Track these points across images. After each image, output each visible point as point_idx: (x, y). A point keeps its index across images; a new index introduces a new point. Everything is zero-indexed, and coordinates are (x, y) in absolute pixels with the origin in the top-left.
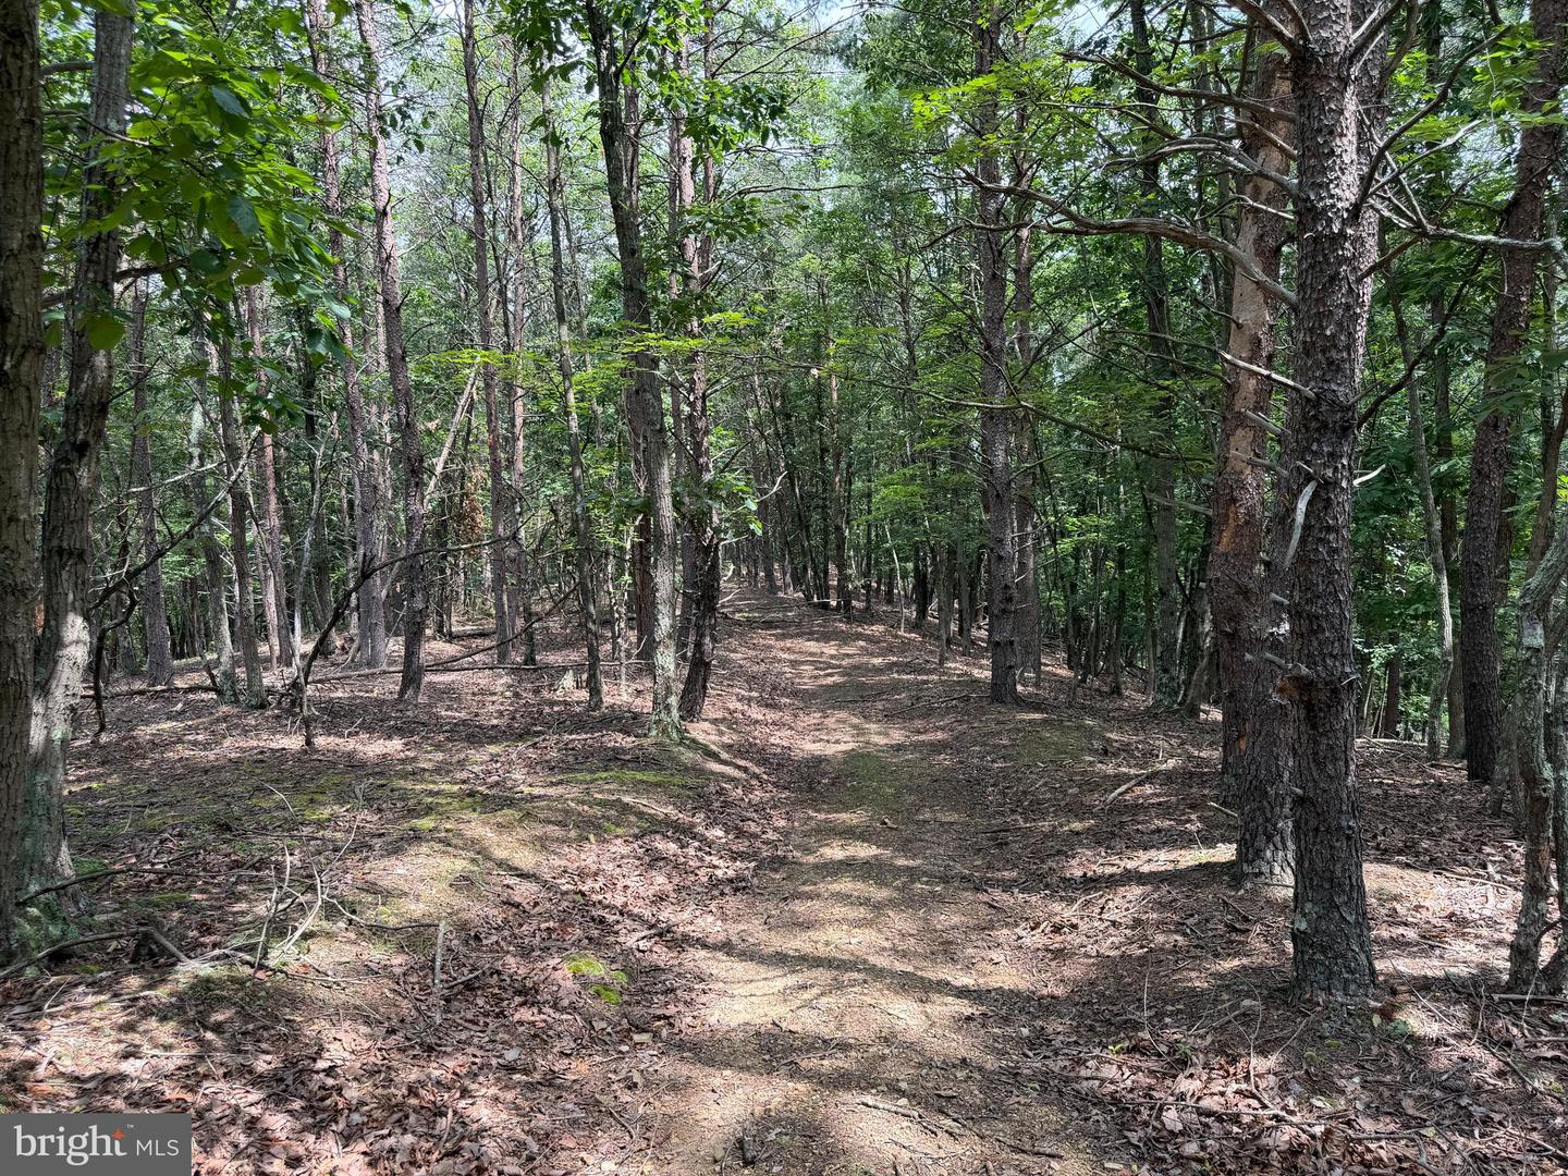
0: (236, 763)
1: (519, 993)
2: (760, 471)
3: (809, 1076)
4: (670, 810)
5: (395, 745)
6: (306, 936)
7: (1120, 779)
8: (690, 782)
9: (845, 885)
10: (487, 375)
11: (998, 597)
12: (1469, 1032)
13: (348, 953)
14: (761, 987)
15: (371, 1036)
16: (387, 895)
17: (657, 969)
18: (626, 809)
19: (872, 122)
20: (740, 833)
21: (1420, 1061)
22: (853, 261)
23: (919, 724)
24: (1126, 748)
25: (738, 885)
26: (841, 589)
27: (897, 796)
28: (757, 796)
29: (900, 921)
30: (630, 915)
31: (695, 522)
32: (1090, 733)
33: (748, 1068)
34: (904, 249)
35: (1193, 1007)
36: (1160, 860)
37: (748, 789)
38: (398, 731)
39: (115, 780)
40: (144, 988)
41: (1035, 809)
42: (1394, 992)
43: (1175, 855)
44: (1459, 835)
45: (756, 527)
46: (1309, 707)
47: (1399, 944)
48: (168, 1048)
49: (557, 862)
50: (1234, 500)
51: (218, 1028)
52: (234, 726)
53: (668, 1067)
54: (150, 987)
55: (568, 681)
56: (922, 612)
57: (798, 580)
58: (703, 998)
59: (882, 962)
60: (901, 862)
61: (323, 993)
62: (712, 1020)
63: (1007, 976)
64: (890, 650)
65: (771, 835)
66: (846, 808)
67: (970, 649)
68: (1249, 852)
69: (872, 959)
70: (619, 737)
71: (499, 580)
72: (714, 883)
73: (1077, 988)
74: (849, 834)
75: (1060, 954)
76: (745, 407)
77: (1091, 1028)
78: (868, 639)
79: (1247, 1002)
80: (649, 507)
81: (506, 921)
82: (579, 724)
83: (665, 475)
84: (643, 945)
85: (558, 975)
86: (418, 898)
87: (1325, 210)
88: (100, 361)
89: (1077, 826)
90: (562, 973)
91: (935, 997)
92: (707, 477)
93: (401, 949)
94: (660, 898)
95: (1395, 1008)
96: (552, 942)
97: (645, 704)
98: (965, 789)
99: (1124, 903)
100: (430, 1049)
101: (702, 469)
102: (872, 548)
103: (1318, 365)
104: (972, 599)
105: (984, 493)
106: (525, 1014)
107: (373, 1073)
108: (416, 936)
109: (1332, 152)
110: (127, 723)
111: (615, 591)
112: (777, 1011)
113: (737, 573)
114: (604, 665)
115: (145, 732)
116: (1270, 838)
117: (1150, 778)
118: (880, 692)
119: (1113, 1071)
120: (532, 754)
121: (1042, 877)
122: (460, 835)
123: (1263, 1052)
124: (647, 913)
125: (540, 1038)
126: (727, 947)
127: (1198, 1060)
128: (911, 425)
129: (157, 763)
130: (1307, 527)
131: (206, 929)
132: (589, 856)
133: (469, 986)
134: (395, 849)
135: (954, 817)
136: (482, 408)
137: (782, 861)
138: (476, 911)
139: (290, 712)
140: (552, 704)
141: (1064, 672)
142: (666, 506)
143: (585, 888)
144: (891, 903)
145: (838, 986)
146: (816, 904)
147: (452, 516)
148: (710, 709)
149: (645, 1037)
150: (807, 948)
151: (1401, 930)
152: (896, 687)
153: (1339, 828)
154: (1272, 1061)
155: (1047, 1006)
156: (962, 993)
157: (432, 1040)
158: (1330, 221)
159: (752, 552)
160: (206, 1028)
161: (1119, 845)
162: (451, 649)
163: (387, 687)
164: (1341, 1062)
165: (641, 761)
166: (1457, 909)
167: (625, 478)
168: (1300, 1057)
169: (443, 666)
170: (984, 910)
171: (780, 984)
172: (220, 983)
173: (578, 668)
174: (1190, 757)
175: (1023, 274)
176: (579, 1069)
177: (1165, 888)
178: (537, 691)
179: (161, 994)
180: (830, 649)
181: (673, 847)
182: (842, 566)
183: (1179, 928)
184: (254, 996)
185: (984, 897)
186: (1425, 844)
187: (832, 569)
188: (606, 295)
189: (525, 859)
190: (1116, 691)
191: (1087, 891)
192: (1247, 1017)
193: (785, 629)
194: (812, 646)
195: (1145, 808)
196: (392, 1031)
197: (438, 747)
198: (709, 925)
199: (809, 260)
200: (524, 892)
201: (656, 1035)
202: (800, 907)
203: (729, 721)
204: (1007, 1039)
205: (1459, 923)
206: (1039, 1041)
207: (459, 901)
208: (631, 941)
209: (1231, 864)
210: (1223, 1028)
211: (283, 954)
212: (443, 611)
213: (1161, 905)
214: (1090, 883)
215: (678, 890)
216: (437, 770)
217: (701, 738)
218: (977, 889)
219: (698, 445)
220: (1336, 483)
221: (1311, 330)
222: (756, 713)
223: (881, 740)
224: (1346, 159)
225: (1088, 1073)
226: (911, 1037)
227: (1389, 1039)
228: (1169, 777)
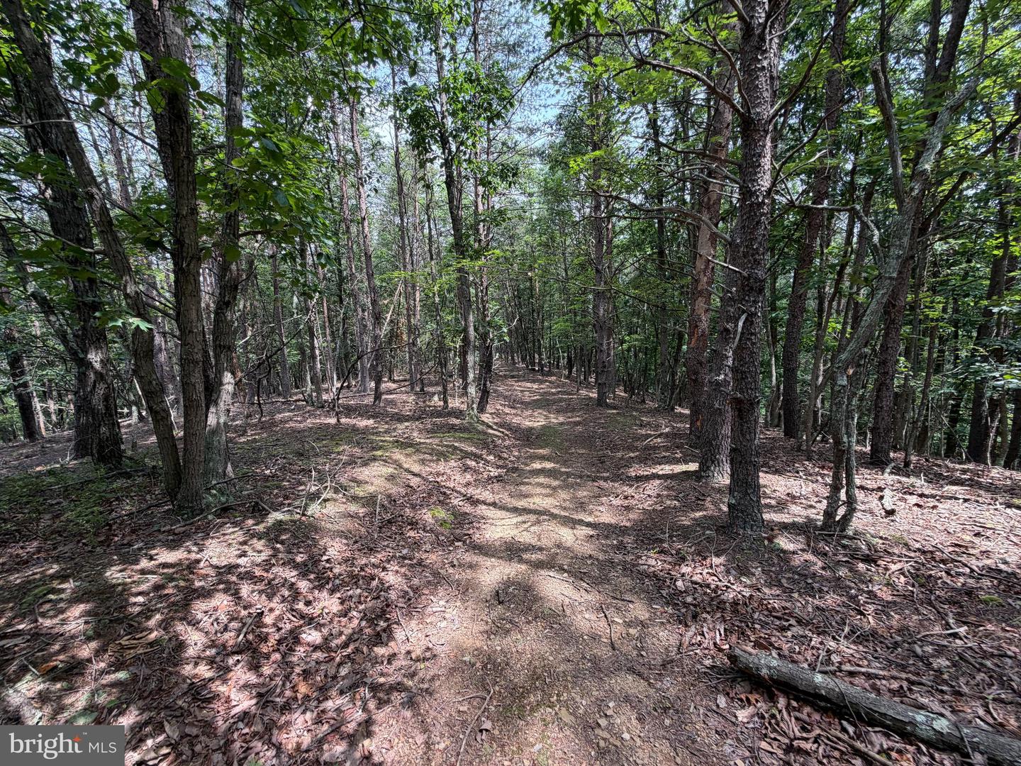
0: (311, 428)
1: (409, 524)
2: (510, 318)
3: (527, 562)
4: (473, 449)
5: (371, 422)
6: (325, 500)
7: (648, 436)
8: (481, 437)
9: (541, 480)
10: (405, 282)
11: (600, 365)
12: (807, 548)
13: (342, 508)
14: (507, 522)
15: (348, 545)
16: (359, 483)
17: (466, 513)
18: (456, 448)
19: (551, 185)
20: (500, 458)
21: (787, 561)
22: (544, 238)
23: (569, 414)
24: (649, 423)
25: (499, 479)
26: (540, 363)
27: (561, 443)
28: (507, 443)
29: (563, 495)
30: (456, 491)
31: (484, 337)
32: (635, 418)
33: (501, 558)
34: (564, 234)
35: (685, 533)
36: (667, 469)
37: (504, 440)
38: (373, 417)
39: (265, 435)
40: (254, 525)
41: (615, 448)
42: (772, 530)
43: (672, 467)
44: (784, 459)
45: (507, 339)
46: (740, 410)
47: (769, 506)
48: (260, 552)
49: (428, 469)
50: (697, 326)
51: (282, 543)
52: (312, 415)
53: (469, 557)
54: (256, 525)
55: (436, 398)
56: (570, 372)
57: (523, 360)
58: (484, 526)
59: (556, 511)
60: (563, 470)
61: (329, 526)
62: (487, 536)
63: (606, 517)
64: (558, 386)
65: (512, 458)
66: (542, 448)
67: (589, 387)
68: (704, 467)
69: (552, 510)
70: (454, 420)
71: (411, 359)
72: (490, 478)
73: (636, 522)
74: (543, 458)
75: (628, 508)
76: (503, 295)
77: (642, 541)
78: (550, 382)
79: (708, 532)
80: (465, 330)
81: (407, 494)
82: (439, 415)
83: (471, 318)
84: (461, 503)
85: (426, 517)
86: (372, 484)
87: (755, 191)
88: (234, 267)
89: (632, 455)
90: (427, 516)
91: (577, 526)
92: (488, 319)
93: (363, 506)
94: (468, 484)
95: (774, 537)
96: (425, 503)
97: (464, 407)
98: (586, 440)
99: (653, 487)
100: (371, 550)
101: (485, 316)
102: (552, 348)
103: (749, 261)
104: (589, 367)
105: (594, 326)
106: (412, 534)
107: (346, 561)
108: (370, 500)
109: (760, 165)
110: (272, 414)
111: (454, 363)
112: (514, 532)
113: (501, 357)
114: (449, 392)
115: (279, 417)
116: (713, 462)
117: (660, 436)
118: (555, 402)
119: (653, 562)
120: (421, 426)
121: (619, 476)
122: (391, 458)
123: (718, 556)
124: (463, 491)
125: (417, 545)
126: (494, 504)
127: (690, 558)
128: (567, 300)
129: (282, 429)
130: (742, 333)
131: (286, 497)
132: (441, 467)
133: (390, 522)
134: (365, 464)
135: (584, 451)
136: (403, 295)
137: (516, 469)
138: (394, 490)
139: (333, 409)
140: (430, 407)
141: (622, 394)
142: (471, 329)
143: (438, 480)
144: (560, 487)
145: (538, 522)
146: (530, 487)
147: (393, 336)
148: (489, 409)
149: (460, 544)
150: (526, 505)
151: (768, 501)
152: (561, 400)
153: (751, 462)
154: (721, 560)
155: (623, 531)
156: (589, 525)
157: (372, 546)
158: (758, 196)
159: (506, 350)
160: (277, 542)
161: (650, 463)
162: (394, 386)
163: (369, 400)
164: (752, 561)
165: (463, 429)
166: (790, 491)
167: (456, 320)
168: (734, 558)
169: (390, 392)
170: (596, 489)
171: (515, 520)
172: (285, 523)
173: (439, 393)
174: (674, 428)
175: (610, 242)
176: (432, 558)
177: (669, 481)
178: (424, 402)
179: (261, 528)
180: (535, 386)
181: (474, 463)
182: (540, 354)
183: (676, 498)
184: (299, 528)
185: (596, 484)
186: (772, 463)
187: (537, 356)
188: (450, 251)
189: (416, 468)
190: (643, 401)
191: (637, 482)
192: (709, 540)
193: (518, 378)
194: (529, 385)
195: (659, 448)
196: (356, 542)
197: (386, 423)
198: (487, 495)
199: (528, 238)
200: (415, 481)
201: (464, 542)
202: (523, 488)
203: (497, 414)
204: (608, 546)
205: (793, 498)
206: (621, 547)
207: (388, 485)
208: (455, 502)
209: (696, 471)
210: (699, 543)
211: (314, 509)
212: (391, 372)
213: (668, 488)
214: (639, 479)
215: (475, 481)
216: (385, 432)
217: (486, 420)
218: (594, 481)
219: (484, 307)
220: (756, 314)
221: (747, 246)
222: (507, 410)
223: (555, 421)
224: (766, 168)
225: (643, 562)
226: (568, 544)
227: (772, 551)
228: (667, 435)
